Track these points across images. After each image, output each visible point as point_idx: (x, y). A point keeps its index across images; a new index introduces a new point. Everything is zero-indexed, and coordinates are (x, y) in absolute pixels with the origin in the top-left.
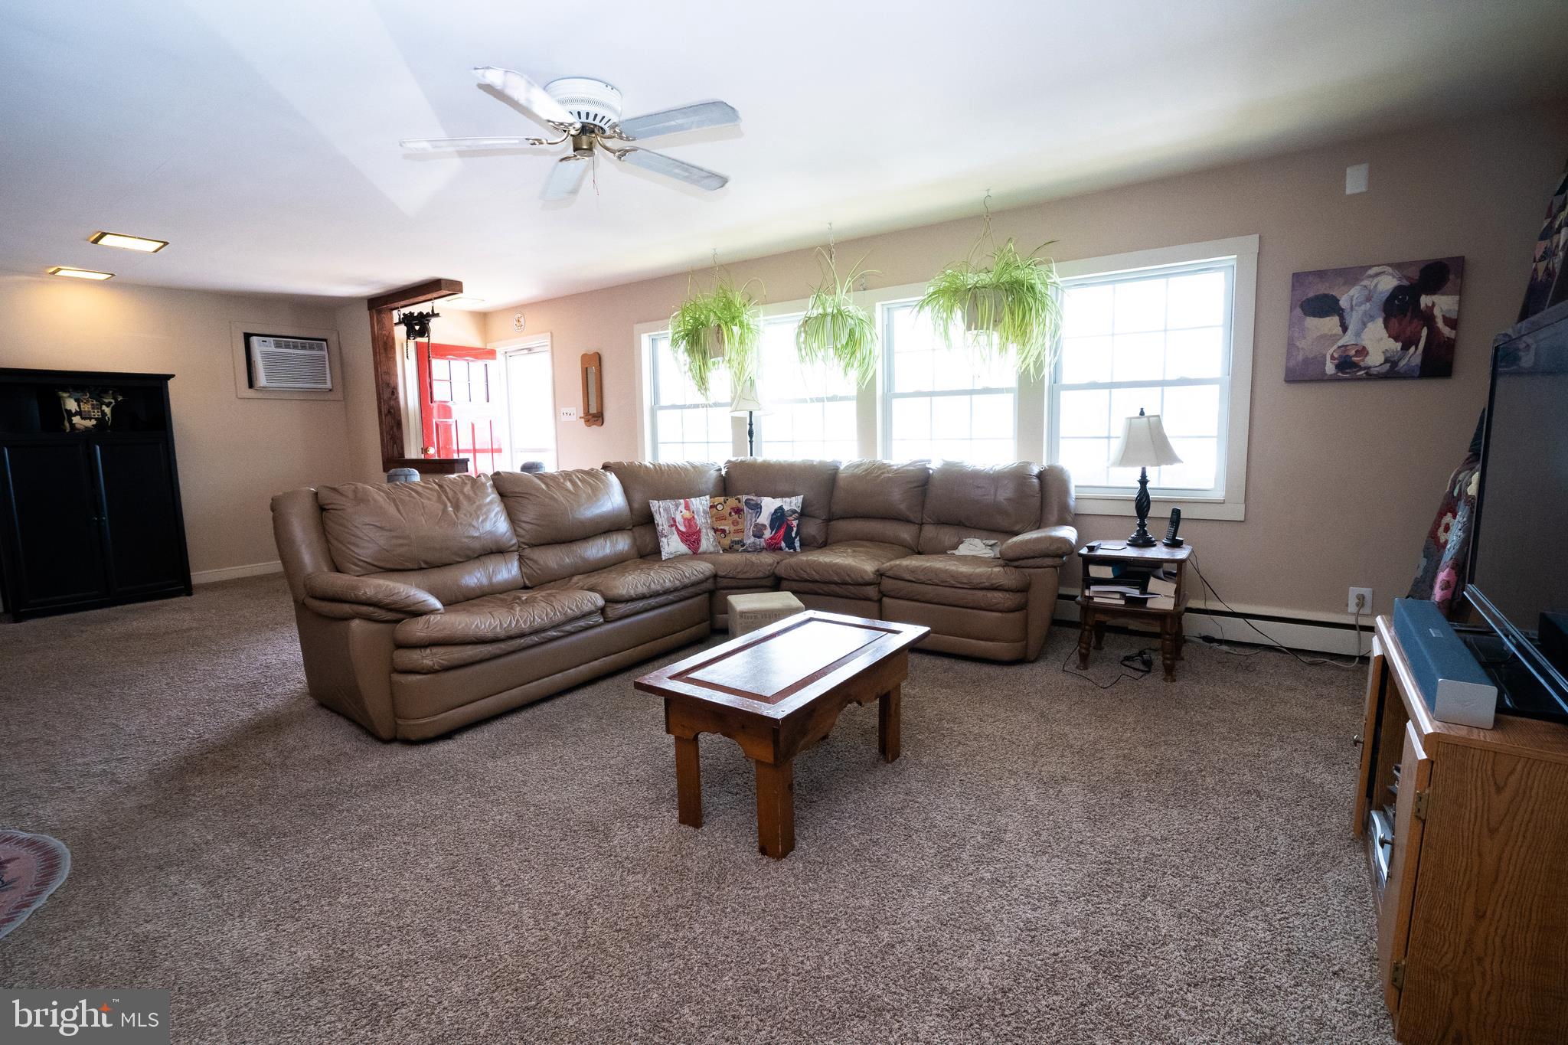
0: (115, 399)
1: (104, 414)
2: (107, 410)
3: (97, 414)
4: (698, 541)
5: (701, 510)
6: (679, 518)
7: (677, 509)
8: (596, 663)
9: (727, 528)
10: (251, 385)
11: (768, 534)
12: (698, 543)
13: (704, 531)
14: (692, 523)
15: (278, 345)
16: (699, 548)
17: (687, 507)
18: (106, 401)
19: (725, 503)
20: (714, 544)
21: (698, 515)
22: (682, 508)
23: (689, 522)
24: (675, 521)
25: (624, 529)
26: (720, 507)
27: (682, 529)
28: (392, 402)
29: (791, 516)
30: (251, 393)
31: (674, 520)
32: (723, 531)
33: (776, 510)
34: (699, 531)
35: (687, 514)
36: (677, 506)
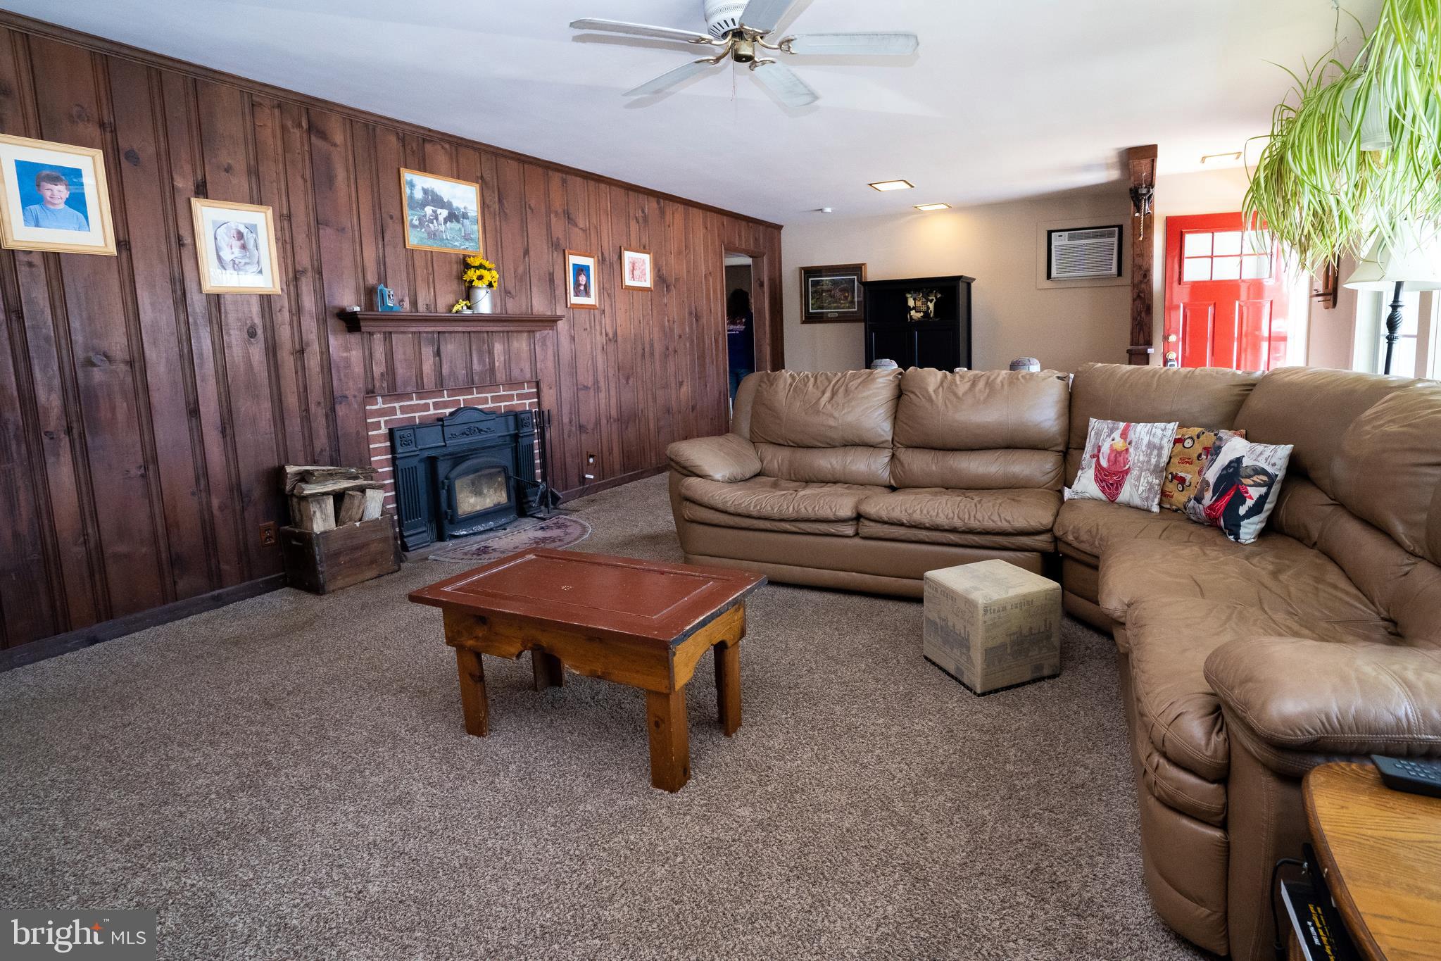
0: (936, 297)
1: (928, 308)
2: (931, 306)
3: (924, 308)
4: (1118, 485)
5: (1145, 441)
6: (1106, 449)
7: (1109, 436)
8: (842, 574)
9: (1188, 477)
10: (1049, 276)
11: (1208, 498)
12: (1117, 489)
13: (1135, 472)
14: (1121, 459)
15: (1071, 238)
16: (1118, 494)
17: (1124, 435)
18: (931, 298)
19: (1198, 437)
20: (1145, 495)
21: (1136, 448)
22: (1117, 435)
23: (1118, 456)
24: (1099, 451)
25: (1046, 449)
26: (1188, 443)
27: (1104, 463)
28: (1143, 286)
29: (1249, 477)
30: (1048, 284)
31: (1099, 448)
32: (1182, 481)
33: (1231, 462)
34: (1127, 472)
35: (1119, 444)
36: (1112, 431)
